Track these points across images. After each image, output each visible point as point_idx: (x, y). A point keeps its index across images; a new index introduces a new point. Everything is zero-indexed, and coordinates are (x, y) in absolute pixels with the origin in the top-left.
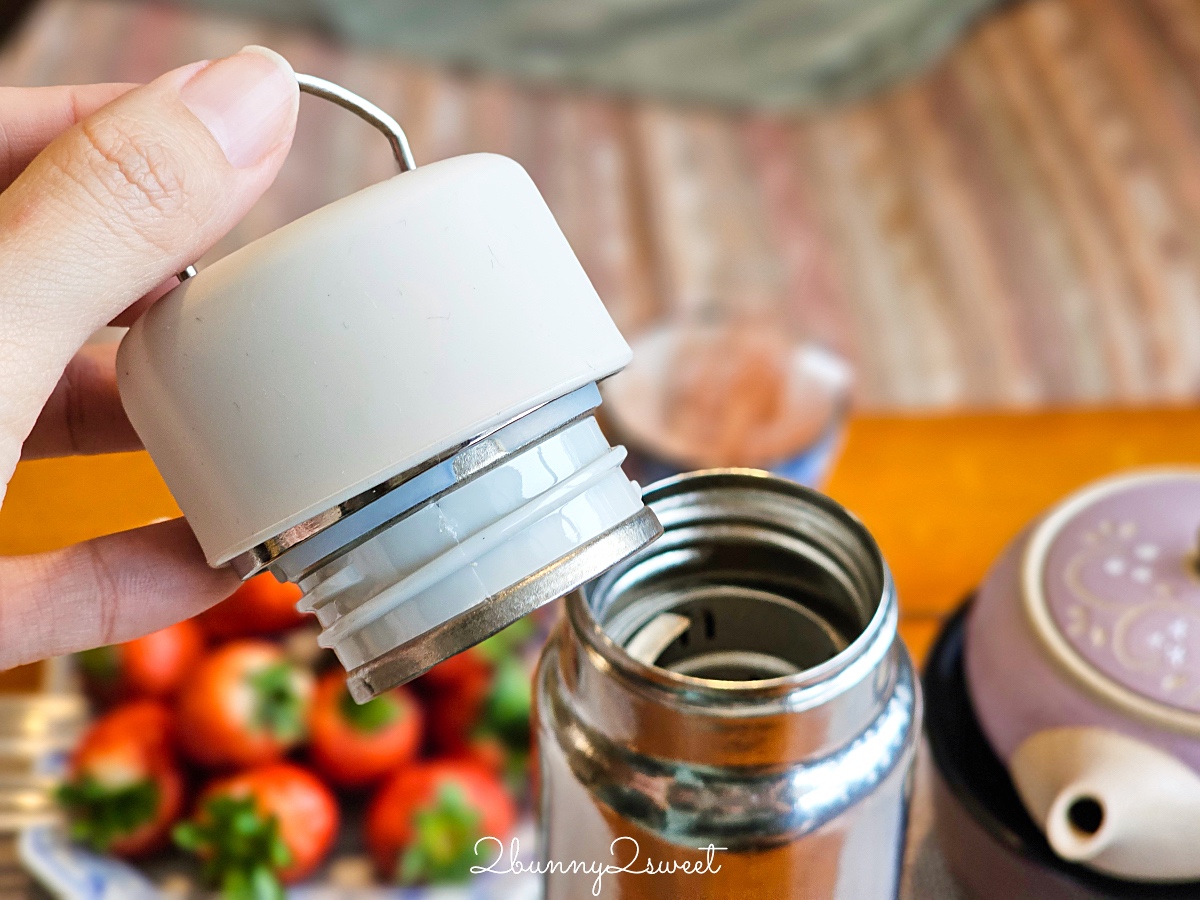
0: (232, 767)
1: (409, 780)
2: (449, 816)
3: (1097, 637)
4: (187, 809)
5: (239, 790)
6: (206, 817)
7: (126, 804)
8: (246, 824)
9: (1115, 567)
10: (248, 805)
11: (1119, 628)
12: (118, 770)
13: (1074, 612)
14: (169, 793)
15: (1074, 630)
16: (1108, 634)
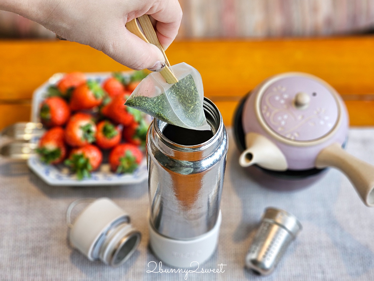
0: (78, 147)
1: (119, 149)
2: (128, 159)
3: (268, 114)
4: (67, 156)
5: (79, 152)
6: (72, 158)
7: (53, 154)
8: (82, 161)
9: (277, 98)
10: (81, 156)
11: (273, 113)
12: (51, 146)
13: (265, 107)
14: (63, 152)
15: (264, 112)
16: (270, 114)
